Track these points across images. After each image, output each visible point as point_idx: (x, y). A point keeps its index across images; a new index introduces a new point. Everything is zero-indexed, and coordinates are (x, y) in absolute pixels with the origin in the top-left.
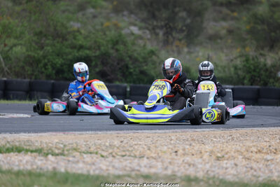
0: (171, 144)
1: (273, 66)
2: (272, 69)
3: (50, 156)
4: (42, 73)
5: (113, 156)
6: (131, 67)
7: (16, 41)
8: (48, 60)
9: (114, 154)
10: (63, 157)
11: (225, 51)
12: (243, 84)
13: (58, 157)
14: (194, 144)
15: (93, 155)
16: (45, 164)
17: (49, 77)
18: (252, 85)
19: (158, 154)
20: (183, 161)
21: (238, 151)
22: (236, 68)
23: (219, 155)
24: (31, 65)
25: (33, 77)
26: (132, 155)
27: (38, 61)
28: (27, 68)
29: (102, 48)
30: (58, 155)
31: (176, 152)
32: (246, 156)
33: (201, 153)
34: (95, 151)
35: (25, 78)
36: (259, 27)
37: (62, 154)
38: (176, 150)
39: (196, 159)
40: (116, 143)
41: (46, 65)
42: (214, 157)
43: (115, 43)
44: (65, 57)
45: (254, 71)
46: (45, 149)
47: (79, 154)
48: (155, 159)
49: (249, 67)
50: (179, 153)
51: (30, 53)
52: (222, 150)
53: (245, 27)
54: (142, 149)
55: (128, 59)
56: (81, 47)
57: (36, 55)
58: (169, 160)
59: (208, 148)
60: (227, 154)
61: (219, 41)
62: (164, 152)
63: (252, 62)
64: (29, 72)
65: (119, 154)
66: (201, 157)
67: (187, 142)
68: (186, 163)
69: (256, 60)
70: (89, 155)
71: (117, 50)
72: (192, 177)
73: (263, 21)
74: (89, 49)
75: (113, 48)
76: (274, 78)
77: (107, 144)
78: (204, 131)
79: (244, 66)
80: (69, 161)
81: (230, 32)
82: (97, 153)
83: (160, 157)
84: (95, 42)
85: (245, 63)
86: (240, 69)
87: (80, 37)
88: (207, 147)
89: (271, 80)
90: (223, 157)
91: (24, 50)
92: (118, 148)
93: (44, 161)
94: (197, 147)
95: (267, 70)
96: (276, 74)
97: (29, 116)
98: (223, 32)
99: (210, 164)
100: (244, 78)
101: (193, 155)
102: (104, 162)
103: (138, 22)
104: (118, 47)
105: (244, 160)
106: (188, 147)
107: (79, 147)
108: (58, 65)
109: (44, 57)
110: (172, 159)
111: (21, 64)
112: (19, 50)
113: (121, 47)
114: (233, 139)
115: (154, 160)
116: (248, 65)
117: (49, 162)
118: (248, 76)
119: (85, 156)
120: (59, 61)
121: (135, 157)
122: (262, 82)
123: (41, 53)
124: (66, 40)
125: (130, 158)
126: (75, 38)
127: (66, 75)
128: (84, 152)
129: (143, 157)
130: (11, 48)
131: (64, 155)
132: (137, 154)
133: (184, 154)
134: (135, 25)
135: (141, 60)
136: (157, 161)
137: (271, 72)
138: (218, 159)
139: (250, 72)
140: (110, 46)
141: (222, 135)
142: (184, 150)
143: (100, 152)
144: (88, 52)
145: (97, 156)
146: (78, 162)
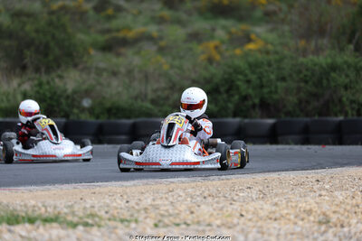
1: (75, 92)
2: (75, 96)
22: (25, 94)
45: (51, 98)
49: (44, 94)
63: (47, 87)
69: (52, 84)
76: (78, 108)
79: (38, 92)
89: (75, 111)
95: (68, 97)
96: (80, 103)
116: (41, 91)
122: (62, 114)
137: (73, 100)
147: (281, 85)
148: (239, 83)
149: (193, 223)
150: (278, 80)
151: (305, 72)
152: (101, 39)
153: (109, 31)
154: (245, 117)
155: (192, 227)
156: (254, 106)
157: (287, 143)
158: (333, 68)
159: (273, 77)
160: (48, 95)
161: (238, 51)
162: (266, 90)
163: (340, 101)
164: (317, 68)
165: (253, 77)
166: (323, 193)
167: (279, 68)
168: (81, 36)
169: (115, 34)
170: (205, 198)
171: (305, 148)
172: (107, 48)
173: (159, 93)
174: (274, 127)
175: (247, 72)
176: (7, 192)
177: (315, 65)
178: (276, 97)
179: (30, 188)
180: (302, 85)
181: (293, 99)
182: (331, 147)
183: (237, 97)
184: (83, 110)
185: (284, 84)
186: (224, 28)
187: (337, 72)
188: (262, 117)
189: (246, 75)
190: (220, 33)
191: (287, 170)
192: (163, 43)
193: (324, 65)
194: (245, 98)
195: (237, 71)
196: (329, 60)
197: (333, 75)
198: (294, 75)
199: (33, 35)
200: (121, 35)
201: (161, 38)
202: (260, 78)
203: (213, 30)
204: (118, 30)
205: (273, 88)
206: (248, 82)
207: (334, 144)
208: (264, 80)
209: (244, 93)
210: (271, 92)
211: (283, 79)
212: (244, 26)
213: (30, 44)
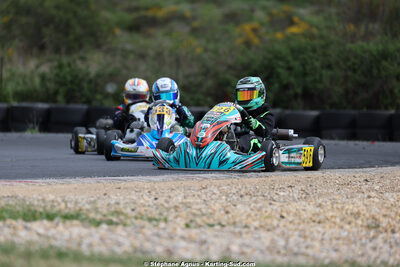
1: (98, 76)
2: (99, 80)
12: (55, 101)
22: (43, 77)
36: (24, 20)
45: (72, 82)
49: (65, 78)
63: (68, 69)
69: (73, 66)
73: (27, 11)
76: (102, 94)
79: (57, 75)
89: (99, 97)
95: (90, 81)
96: (103, 88)
100: (56, 93)
116: (61, 74)
118: (62, 90)
122: (84, 99)
137: (97, 85)
147: (326, 73)
148: (280, 70)
149: (228, 223)
150: (322, 67)
151: (353, 60)
152: (129, 17)
153: (137, 9)
154: (286, 108)
155: (227, 228)
156: (296, 96)
157: (332, 138)
158: (384, 55)
159: (317, 64)
160: (69, 78)
161: (279, 35)
162: (309, 79)
163: (392, 92)
164: (367, 55)
165: (296, 65)
166: (373, 194)
167: (325, 55)
168: (106, 14)
169: (143, 13)
170: (241, 196)
171: (351, 144)
172: (134, 28)
173: (192, 79)
174: (317, 119)
175: (290, 58)
176: (23, 184)
177: (365, 52)
178: (320, 86)
179: (48, 180)
180: (350, 73)
181: (339, 89)
182: (381, 144)
183: (276, 86)
184: (107, 96)
185: (330, 73)
186: (264, 8)
187: (389, 60)
188: (305, 108)
189: (288, 62)
190: (260, 15)
191: (333, 168)
192: (196, 24)
193: (375, 53)
194: (286, 87)
195: (278, 56)
196: (380, 47)
197: (385, 63)
198: (341, 63)
199: (53, 12)
200: (150, 13)
201: (194, 18)
202: (303, 65)
203: (252, 11)
204: (147, 9)
205: (317, 77)
206: (290, 69)
207: (384, 140)
208: (308, 68)
209: (285, 82)
210: (315, 81)
211: (329, 67)
212: (286, 7)
213: (49, 21)
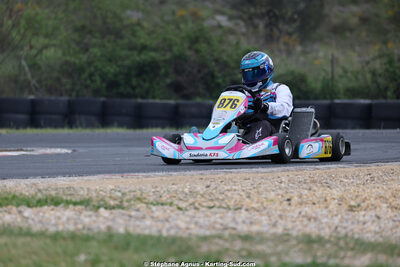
0: (280, 188)
3: (102, 210)
4: (87, 87)
5: (196, 208)
6: (219, 75)
7: (46, 41)
8: (96, 67)
9: (197, 205)
10: (121, 211)
11: (357, 48)
13: (113, 211)
14: (315, 188)
15: (166, 207)
16: (95, 222)
17: (97, 92)
18: (398, 98)
19: (262, 203)
20: (300, 213)
21: (381, 197)
23: (353, 203)
24: (70, 75)
25: (74, 94)
26: (224, 205)
27: (81, 70)
28: (64, 80)
29: (175, 49)
30: (113, 208)
31: (289, 200)
32: (393, 204)
33: (326, 200)
34: (169, 201)
35: (61, 95)
37: (120, 207)
38: (288, 197)
39: (318, 210)
40: (200, 188)
41: (91, 75)
42: (345, 207)
43: (194, 40)
44: (120, 63)
46: (95, 199)
47: (144, 205)
48: (258, 211)
50: (293, 201)
51: (68, 58)
52: (357, 196)
53: (385, 13)
54: (238, 197)
55: (213, 64)
56: (144, 48)
57: (77, 61)
58: (279, 213)
59: (336, 193)
60: (364, 201)
61: (348, 34)
62: (272, 200)
64: (68, 87)
65: (205, 204)
66: (326, 207)
67: (305, 186)
68: (304, 216)
70: (160, 207)
71: (197, 51)
72: (314, 236)
74: (155, 50)
75: (190, 48)
77: (186, 190)
78: (329, 168)
80: (130, 216)
81: (364, 20)
82: (171, 204)
83: (265, 208)
84: (165, 39)
85: (388, 66)
86: (380, 75)
87: (141, 33)
88: (334, 191)
90: (359, 205)
91: (59, 53)
92: (202, 196)
93: (94, 218)
94: (320, 192)
97: (70, 151)
98: (354, 21)
99: (339, 216)
101: (314, 204)
102: (182, 217)
103: (227, 10)
104: (197, 46)
105: (390, 210)
106: (306, 191)
107: (144, 195)
108: (110, 76)
109: (89, 64)
110: (284, 210)
111: (56, 74)
112: (52, 55)
113: (203, 46)
114: (372, 179)
115: (256, 213)
117: (101, 219)
119: (154, 208)
120: (111, 69)
121: (228, 208)
123: (84, 58)
124: (122, 38)
125: (222, 210)
126: (134, 34)
127: (122, 89)
128: (152, 203)
129: (240, 208)
130: (40, 51)
131: (123, 208)
132: (231, 204)
133: (301, 204)
134: (223, 13)
135: (233, 65)
136: (262, 215)
138: (351, 209)
139: (396, 80)
140: (186, 45)
141: (357, 173)
142: (300, 197)
143: (176, 202)
144: (153, 54)
145: (171, 208)
146: (144, 217)
